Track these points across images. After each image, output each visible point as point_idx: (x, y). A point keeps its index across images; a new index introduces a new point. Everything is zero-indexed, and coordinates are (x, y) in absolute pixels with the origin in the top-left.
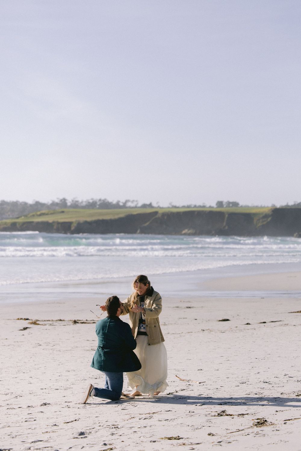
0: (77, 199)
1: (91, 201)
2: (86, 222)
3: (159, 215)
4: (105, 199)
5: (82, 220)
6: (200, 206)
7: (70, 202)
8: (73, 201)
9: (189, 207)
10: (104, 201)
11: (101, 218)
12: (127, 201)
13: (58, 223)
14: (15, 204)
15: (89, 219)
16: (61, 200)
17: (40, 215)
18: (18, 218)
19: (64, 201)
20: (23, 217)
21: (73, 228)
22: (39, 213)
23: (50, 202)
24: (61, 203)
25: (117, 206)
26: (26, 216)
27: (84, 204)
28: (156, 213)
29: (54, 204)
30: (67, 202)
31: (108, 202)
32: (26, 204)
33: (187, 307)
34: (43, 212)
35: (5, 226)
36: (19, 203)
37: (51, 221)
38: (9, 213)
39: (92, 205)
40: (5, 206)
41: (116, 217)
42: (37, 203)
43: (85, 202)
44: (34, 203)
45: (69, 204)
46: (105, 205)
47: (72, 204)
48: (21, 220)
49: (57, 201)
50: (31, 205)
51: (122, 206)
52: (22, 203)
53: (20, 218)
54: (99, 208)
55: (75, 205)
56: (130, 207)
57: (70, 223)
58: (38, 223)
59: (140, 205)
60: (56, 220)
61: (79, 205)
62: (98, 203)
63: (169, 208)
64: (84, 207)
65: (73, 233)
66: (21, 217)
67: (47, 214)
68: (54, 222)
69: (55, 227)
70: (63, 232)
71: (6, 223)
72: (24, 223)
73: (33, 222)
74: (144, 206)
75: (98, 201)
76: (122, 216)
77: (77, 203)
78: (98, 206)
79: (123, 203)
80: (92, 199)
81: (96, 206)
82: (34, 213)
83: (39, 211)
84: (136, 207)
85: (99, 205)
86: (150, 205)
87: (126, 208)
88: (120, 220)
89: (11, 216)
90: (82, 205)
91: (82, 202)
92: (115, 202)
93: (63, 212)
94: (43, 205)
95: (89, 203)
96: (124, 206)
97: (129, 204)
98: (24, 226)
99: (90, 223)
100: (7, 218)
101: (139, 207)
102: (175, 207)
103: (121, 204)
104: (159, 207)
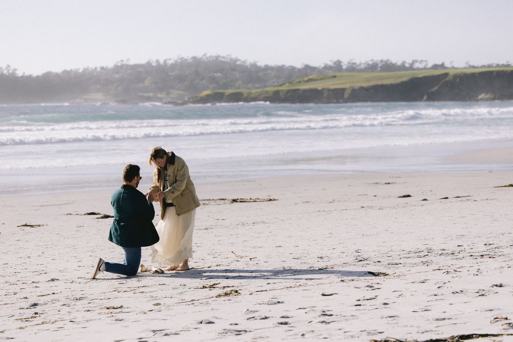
0: (353, 61)
1: (371, 63)
2: (362, 88)
3: (450, 78)
4: (388, 60)
5: (357, 85)
6: (504, 65)
7: (345, 65)
8: (349, 63)
9: (489, 66)
10: (386, 62)
11: (379, 83)
12: (414, 62)
13: (329, 90)
14: (280, 69)
15: (365, 85)
16: (335, 63)
17: (307, 81)
18: (281, 85)
19: (338, 63)
20: (287, 84)
21: (346, 96)
22: (306, 79)
23: (323, 65)
24: (335, 66)
25: (402, 67)
26: (291, 83)
27: (363, 66)
28: (447, 75)
29: (327, 67)
30: (342, 64)
31: (392, 63)
32: (293, 68)
33: (386, 183)
34: (311, 77)
35: (267, 95)
36: (285, 68)
37: (320, 88)
38: (274, 80)
39: (372, 67)
40: (269, 72)
41: (399, 81)
42: (307, 67)
43: (364, 64)
44: (303, 67)
45: (344, 67)
46: (388, 67)
47: (348, 67)
48: (285, 88)
49: (330, 63)
50: (299, 70)
51: (408, 68)
52: (289, 67)
53: (285, 86)
54: (380, 71)
55: (352, 68)
56: (418, 69)
57: (343, 90)
58: (305, 91)
59: (429, 65)
60: (326, 87)
61: (357, 68)
62: (379, 66)
63: (465, 68)
64: (361, 71)
65: (346, 101)
66: (285, 84)
67: (316, 80)
68: (323, 89)
69: (325, 95)
70: (335, 101)
71: (267, 92)
72: (288, 91)
73: (298, 90)
74: (435, 67)
75: (379, 63)
76: (405, 79)
77: (354, 66)
78: (379, 69)
79: (409, 64)
80: (372, 60)
81: (376, 69)
82: (300, 80)
83: (307, 76)
84: (425, 68)
85: (381, 67)
86: (442, 66)
87: (414, 69)
88: (404, 84)
89: (276, 84)
90: (360, 68)
91: (360, 64)
92: (399, 63)
93: (334, 77)
94: (313, 69)
95: (369, 64)
96: (411, 68)
97: (417, 65)
98: (289, 94)
99: (367, 89)
100: (271, 86)
101: (429, 69)
102: (474, 67)
103: (407, 65)
104: (453, 67)
